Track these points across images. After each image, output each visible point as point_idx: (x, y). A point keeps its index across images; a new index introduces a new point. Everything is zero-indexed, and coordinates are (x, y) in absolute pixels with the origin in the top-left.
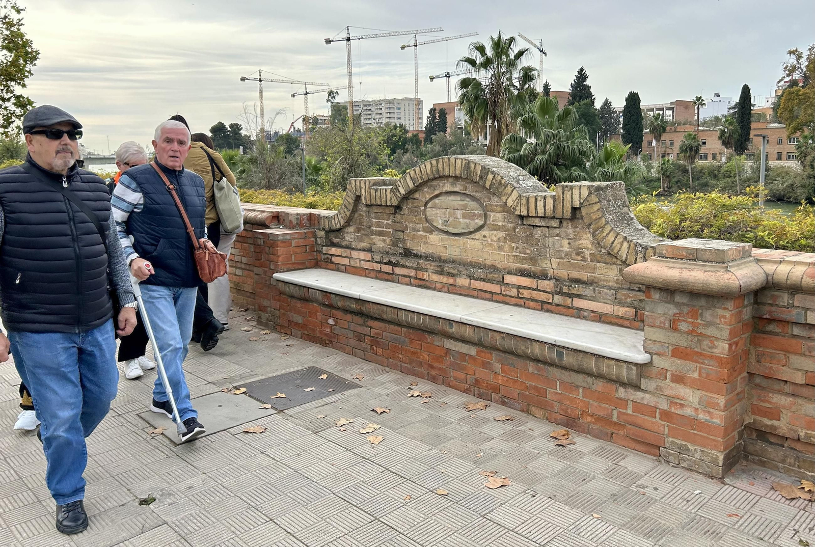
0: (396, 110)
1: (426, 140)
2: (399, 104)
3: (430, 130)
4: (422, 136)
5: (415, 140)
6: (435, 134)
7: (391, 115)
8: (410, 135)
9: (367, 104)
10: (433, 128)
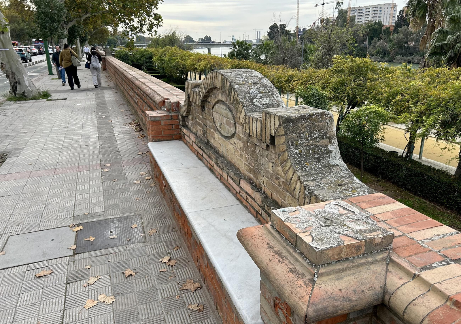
0: (379, 12)
1: (394, 31)
2: (381, 8)
3: (398, 25)
4: (392, 28)
5: (387, 31)
6: (401, 27)
7: (375, 15)
8: (384, 28)
9: (360, 9)
10: (400, 23)
